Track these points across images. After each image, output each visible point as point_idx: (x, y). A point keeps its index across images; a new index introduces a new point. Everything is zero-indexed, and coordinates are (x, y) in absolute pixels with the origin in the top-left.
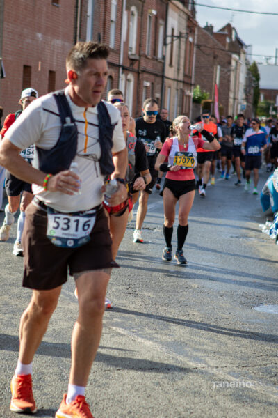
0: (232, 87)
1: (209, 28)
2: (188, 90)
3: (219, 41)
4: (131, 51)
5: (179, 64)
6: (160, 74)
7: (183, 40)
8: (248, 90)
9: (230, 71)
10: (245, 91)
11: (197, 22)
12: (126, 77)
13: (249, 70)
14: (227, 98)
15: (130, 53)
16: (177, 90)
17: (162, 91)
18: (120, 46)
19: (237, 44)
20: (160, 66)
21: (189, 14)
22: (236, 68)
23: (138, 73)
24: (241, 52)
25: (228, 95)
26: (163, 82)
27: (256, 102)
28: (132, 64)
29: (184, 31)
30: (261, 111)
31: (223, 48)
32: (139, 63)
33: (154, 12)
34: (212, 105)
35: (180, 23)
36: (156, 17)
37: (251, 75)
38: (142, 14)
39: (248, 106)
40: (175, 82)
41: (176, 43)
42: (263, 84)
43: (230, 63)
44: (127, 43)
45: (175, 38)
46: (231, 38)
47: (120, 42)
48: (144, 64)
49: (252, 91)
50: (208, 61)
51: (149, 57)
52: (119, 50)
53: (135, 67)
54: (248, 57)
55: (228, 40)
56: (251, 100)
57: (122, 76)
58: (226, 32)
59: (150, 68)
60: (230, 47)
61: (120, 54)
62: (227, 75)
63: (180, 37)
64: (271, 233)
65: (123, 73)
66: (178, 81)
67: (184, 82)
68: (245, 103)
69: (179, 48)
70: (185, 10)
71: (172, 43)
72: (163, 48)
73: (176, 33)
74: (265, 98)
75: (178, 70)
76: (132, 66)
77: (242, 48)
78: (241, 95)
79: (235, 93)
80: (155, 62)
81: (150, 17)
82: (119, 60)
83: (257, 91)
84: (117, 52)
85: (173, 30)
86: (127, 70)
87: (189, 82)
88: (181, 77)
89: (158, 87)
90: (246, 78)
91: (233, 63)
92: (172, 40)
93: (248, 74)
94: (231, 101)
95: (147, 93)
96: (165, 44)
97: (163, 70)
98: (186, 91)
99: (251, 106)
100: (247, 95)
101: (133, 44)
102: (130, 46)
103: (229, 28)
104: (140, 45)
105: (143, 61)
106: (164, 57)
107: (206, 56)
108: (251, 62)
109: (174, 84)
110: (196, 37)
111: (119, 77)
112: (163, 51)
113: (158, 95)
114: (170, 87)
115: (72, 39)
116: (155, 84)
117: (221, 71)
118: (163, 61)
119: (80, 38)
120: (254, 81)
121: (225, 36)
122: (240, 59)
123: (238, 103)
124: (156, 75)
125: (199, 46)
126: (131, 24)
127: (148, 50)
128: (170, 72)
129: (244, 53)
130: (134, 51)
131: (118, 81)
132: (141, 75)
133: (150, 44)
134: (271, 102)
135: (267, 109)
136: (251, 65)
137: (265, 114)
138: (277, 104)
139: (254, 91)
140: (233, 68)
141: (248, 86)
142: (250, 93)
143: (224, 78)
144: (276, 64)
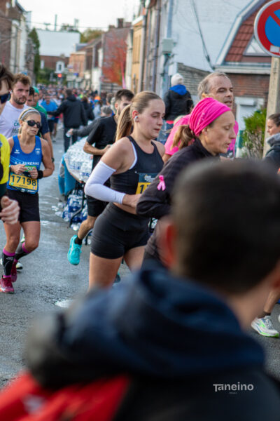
0: (13, 54)
8: (29, 58)
9: (10, 38)
10: (26, 57)
13: (29, 35)
19: (17, 9)
22: (16, 36)
24: (22, 19)
25: (9, 62)
27: (36, 69)
30: (41, 78)
31: (3, 14)
37: (31, 42)
42: (44, 50)
43: (10, 30)
46: (11, 3)
49: (33, 58)
54: (28, 24)
55: (8, 5)
56: (32, 65)
60: (9, 12)
62: (8, 41)
64: (64, 216)
68: (26, 71)
74: (45, 64)
77: (22, 14)
78: (22, 62)
79: (15, 60)
83: (38, 58)
90: (27, 45)
91: (14, 29)
93: (28, 41)
94: (12, 68)
99: (32, 73)
100: (27, 62)
108: (31, 28)
117: (2, 37)
120: (35, 48)
121: (4, 1)
122: (20, 25)
129: (25, 19)
134: (51, 69)
135: (48, 76)
136: (31, 31)
137: (45, 80)
138: (58, 71)
139: (35, 58)
140: (13, 35)
141: (28, 53)
142: (30, 60)
143: (5, 45)
144: (55, 30)
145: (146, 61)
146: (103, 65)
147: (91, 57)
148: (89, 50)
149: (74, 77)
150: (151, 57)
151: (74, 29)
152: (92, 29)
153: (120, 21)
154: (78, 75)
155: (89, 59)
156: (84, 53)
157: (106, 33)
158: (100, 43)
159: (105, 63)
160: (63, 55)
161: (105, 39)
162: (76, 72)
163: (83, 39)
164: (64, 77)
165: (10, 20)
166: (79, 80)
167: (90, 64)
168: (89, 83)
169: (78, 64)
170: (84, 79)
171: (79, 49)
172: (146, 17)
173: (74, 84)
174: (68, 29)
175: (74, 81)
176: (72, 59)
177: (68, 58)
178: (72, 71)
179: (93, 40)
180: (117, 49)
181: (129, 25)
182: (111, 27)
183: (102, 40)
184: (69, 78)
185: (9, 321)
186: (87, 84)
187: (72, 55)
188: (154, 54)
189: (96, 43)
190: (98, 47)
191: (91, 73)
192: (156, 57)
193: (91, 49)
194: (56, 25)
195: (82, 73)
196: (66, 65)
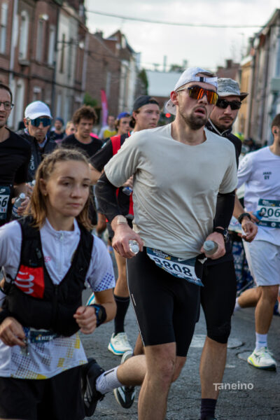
0: (122, 94)
1: (99, 34)
2: (78, 96)
3: (109, 48)
4: (22, 56)
6: (51, 80)
7: (74, 46)
9: (119, 78)
11: (87, 29)
12: (16, 83)
13: (138, 76)
14: (117, 105)
15: (20, 58)
16: (68, 96)
17: (53, 97)
19: (127, 50)
20: (50, 72)
21: (81, 20)
22: (126, 77)
23: (29, 79)
24: (131, 60)
25: (117, 102)
26: (53, 89)
29: (75, 37)
31: (113, 54)
32: (30, 70)
33: (45, 17)
35: (71, 30)
36: (48, 23)
37: (140, 83)
38: (33, 20)
40: (66, 89)
41: (66, 49)
43: (119, 70)
44: (17, 48)
45: (66, 45)
46: (121, 45)
47: (10, 47)
48: (34, 70)
50: (98, 68)
51: (40, 63)
52: (10, 53)
53: (26, 72)
54: (138, 64)
55: (118, 46)
57: (12, 82)
58: (116, 39)
59: (40, 72)
60: (120, 53)
61: (9, 60)
62: (116, 82)
63: (71, 42)
65: (13, 79)
66: (69, 88)
67: (75, 89)
69: (70, 54)
70: (76, 16)
71: (63, 49)
72: (53, 54)
73: (67, 39)
75: (69, 76)
76: (22, 71)
77: (131, 55)
79: (124, 99)
80: (46, 68)
81: (41, 22)
82: (9, 66)
85: (64, 36)
86: (17, 75)
87: (79, 88)
88: (72, 84)
89: (48, 93)
90: (136, 85)
91: (123, 70)
92: (63, 47)
93: (138, 81)
94: (121, 107)
96: (56, 49)
97: (54, 76)
98: (76, 97)
101: (24, 49)
102: (20, 51)
103: (119, 34)
104: (31, 50)
105: (34, 67)
106: (55, 63)
107: (96, 63)
108: (140, 69)
109: (65, 91)
110: (87, 43)
111: (9, 82)
112: (53, 58)
113: (48, 101)
114: (60, 94)
116: (46, 89)
117: (112, 78)
118: (53, 67)
120: (143, 88)
121: (114, 42)
122: (130, 65)
124: (47, 81)
125: (89, 53)
126: (22, 29)
127: (38, 56)
128: (61, 78)
129: (135, 60)
130: (24, 57)
132: (31, 81)
133: (41, 50)
136: (140, 72)
138: (166, 112)
140: (123, 75)
141: (137, 93)
143: (115, 85)
144: (164, 71)
145: (254, 101)
150: (259, 97)
153: (229, 63)
165: (120, 60)
172: (255, 58)
174: (177, 69)
181: (238, 65)
182: (220, 68)
188: (262, 93)
192: (264, 96)
194: (165, 65)
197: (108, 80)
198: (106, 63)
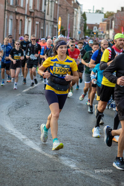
0: (74, 23)
2: (55, 25)
3: (69, 3)
4: (30, 8)
5: (51, 14)
6: (43, 18)
7: (53, 3)
9: (73, 16)
10: (80, 25)
12: (28, 20)
13: (82, 15)
14: (72, 28)
15: (30, 9)
16: (51, 25)
17: (44, 26)
18: (25, 6)
19: (77, 4)
20: (43, 15)
23: (33, 18)
24: (79, 8)
25: (73, 27)
26: (44, 22)
27: (85, 30)
28: (31, 14)
30: (87, 34)
31: (70, 6)
32: (34, 14)
34: (66, 32)
37: (83, 18)
39: (81, 32)
40: (50, 22)
41: (50, 4)
42: (88, 22)
43: (73, 13)
44: (28, 5)
45: (50, 2)
47: (25, 4)
48: (36, 14)
49: (83, 25)
50: (64, 12)
51: (38, 11)
52: (25, 8)
53: (32, 15)
54: (81, 10)
55: (73, 2)
56: (83, 28)
57: (26, 20)
59: (39, 16)
60: (73, 5)
61: (25, 9)
62: (72, 18)
63: (52, 1)
65: (27, 18)
66: (51, 21)
67: (54, 22)
68: (80, 31)
69: (52, 6)
71: (48, 4)
72: (44, 7)
74: (89, 28)
75: (51, 16)
76: (31, 15)
77: (79, 6)
78: (78, 27)
79: (76, 26)
80: (41, 13)
82: (25, 13)
83: (86, 25)
84: (24, 8)
86: (28, 17)
87: (55, 22)
88: (52, 20)
89: (42, 24)
90: (81, 19)
91: (75, 13)
92: (49, 3)
93: (81, 17)
94: (74, 30)
95: (37, 27)
96: (45, 4)
97: (44, 16)
98: (54, 26)
99: (83, 32)
100: (81, 27)
101: (31, 5)
102: (30, 6)
104: (34, 5)
105: (36, 12)
106: (45, 11)
107: (63, 10)
108: (83, 12)
109: (49, 23)
110: (59, 1)
111: (25, 20)
112: (44, 8)
113: (42, 28)
114: (47, 24)
115: (4, 3)
116: (41, 22)
117: (70, 16)
118: (44, 12)
119: (8, 2)
120: (84, 21)
122: (78, 11)
123: (77, 31)
124: (41, 19)
125: (60, 5)
127: (38, 8)
128: (47, 17)
129: (80, 8)
130: (31, 8)
131: (25, 22)
132: (35, 19)
133: (39, 5)
134: (91, 29)
135: (90, 33)
136: (83, 13)
137: (89, 35)
138: (94, 31)
139: (84, 25)
140: (75, 15)
141: (81, 23)
142: (82, 26)
143: (71, 19)
144: (93, 13)
146: (114, 28)
147: (109, 24)
148: (108, 21)
149: (101, 33)
151: (102, 12)
152: (109, 12)
153: (122, 8)
154: (103, 32)
155: (108, 25)
156: (106, 22)
157: (116, 14)
158: (113, 18)
159: (116, 27)
160: (96, 24)
161: (115, 16)
162: (102, 31)
163: (106, 16)
164: (97, 33)
165: (73, 8)
166: (103, 34)
167: (109, 27)
168: (108, 36)
169: (103, 27)
170: (106, 34)
171: (104, 21)
173: (101, 37)
174: (99, 12)
175: (101, 35)
176: (100, 25)
177: (99, 25)
178: (100, 30)
179: (110, 17)
180: (121, 20)
182: (118, 11)
183: (114, 17)
184: (99, 34)
185: (75, 143)
186: (107, 36)
187: (101, 23)
189: (112, 18)
190: (112, 20)
191: (109, 32)
193: (109, 21)
194: (93, 10)
195: (105, 32)
196: (98, 28)
197: (69, 17)
198: (67, 10)
